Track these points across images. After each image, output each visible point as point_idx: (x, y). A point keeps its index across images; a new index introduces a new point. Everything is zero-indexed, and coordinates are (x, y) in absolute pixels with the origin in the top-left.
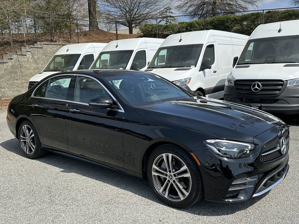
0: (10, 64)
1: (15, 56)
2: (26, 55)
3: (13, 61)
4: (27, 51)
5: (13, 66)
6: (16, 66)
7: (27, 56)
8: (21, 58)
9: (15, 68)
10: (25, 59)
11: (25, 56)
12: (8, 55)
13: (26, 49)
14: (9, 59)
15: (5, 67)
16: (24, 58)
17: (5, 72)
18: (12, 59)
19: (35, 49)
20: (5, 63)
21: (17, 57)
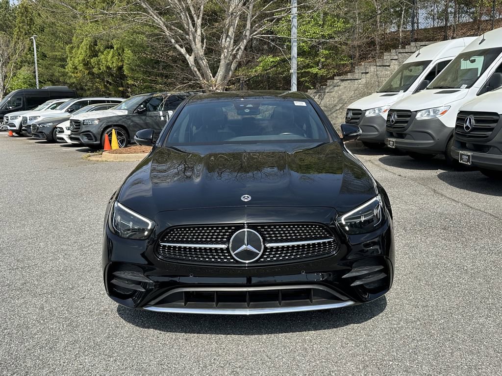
0: (363, 81)
1: (372, 69)
2: (389, 66)
3: (368, 75)
4: (391, 60)
5: (367, 83)
6: (371, 83)
7: (392, 67)
8: (382, 71)
9: (370, 88)
10: (386, 72)
11: (387, 67)
12: (362, 67)
13: (391, 55)
14: (362, 73)
15: (355, 85)
16: (386, 70)
17: (354, 93)
18: (368, 73)
19: (406, 54)
20: (357, 79)
21: (375, 70)
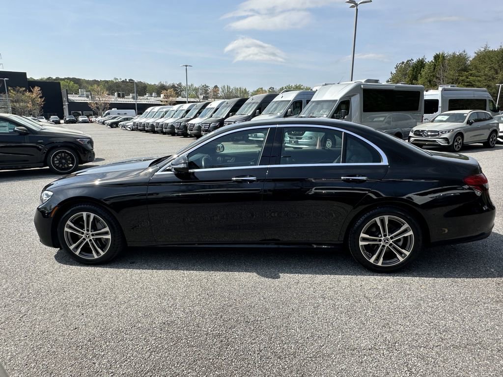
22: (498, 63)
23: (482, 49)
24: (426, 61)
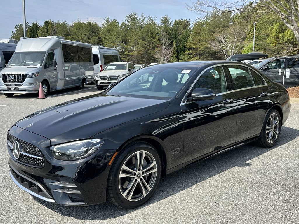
22: (89, 32)
23: (77, 22)
24: (39, 25)
